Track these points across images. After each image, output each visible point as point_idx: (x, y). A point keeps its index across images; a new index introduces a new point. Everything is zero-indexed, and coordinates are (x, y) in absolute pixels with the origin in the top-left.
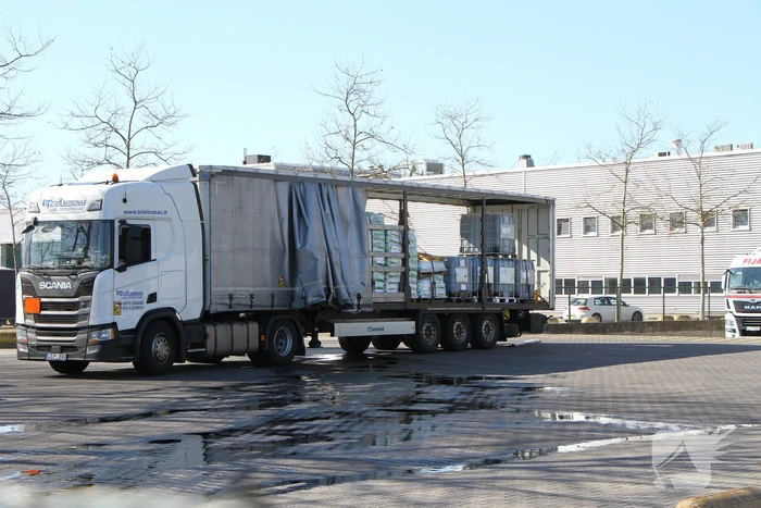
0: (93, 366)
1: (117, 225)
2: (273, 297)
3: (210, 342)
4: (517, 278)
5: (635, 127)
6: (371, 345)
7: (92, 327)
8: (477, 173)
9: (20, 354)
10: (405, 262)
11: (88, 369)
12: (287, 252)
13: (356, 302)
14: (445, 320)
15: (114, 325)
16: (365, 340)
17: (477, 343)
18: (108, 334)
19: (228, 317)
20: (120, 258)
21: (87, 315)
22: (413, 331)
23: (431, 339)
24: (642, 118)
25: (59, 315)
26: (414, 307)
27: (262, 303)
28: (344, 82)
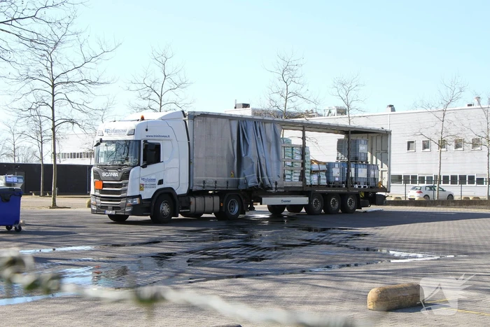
0: (131, 218)
1: (142, 143)
2: (228, 183)
3: (192, 207)
4: (368, 174)
5: (449, 90)
6: (286, 210)
7: (128, 197)
8: (356, 115)
9: (93, 211)
10: (303, 165)
11: (128, 219)
12: (236, 159)
13: (274, 186)
14: (325, 197)
15: (140, 196)
16: (282, 207)
17: (345, 210)
18: (137, 201)
19: (203, 193)
20: (144, 160)
21: (125, 191)
22: (307, 203)
23: (318, 206)
24: (453, 85)
25: (112, 190)
26: (308, 189)
27: (222, 185)
28: (282, 65)
